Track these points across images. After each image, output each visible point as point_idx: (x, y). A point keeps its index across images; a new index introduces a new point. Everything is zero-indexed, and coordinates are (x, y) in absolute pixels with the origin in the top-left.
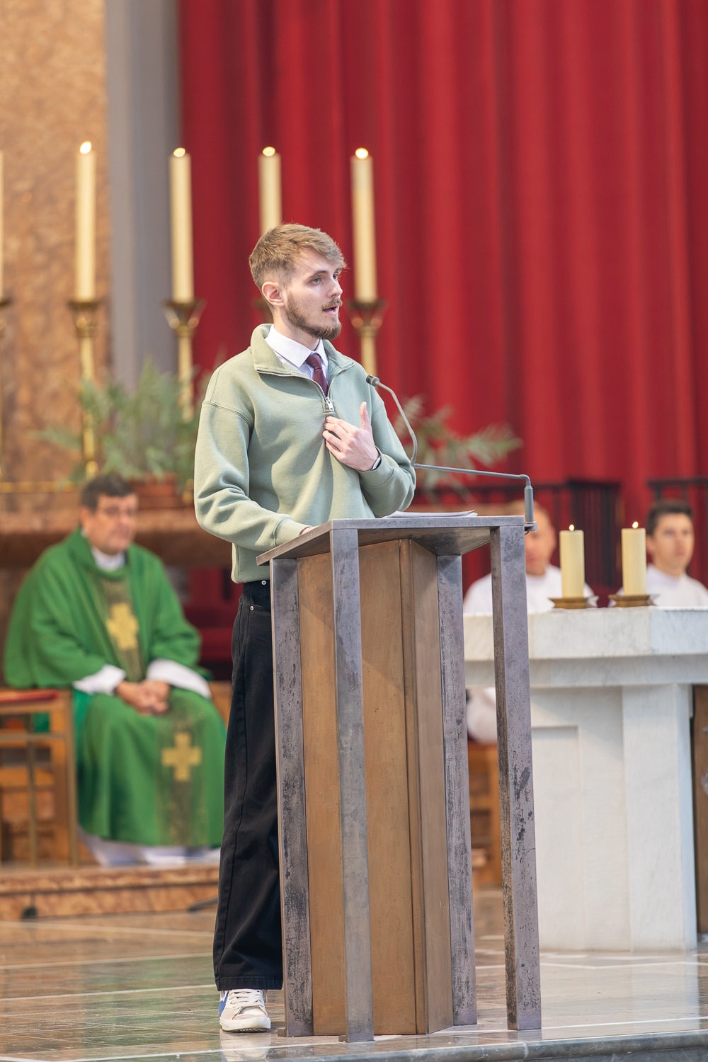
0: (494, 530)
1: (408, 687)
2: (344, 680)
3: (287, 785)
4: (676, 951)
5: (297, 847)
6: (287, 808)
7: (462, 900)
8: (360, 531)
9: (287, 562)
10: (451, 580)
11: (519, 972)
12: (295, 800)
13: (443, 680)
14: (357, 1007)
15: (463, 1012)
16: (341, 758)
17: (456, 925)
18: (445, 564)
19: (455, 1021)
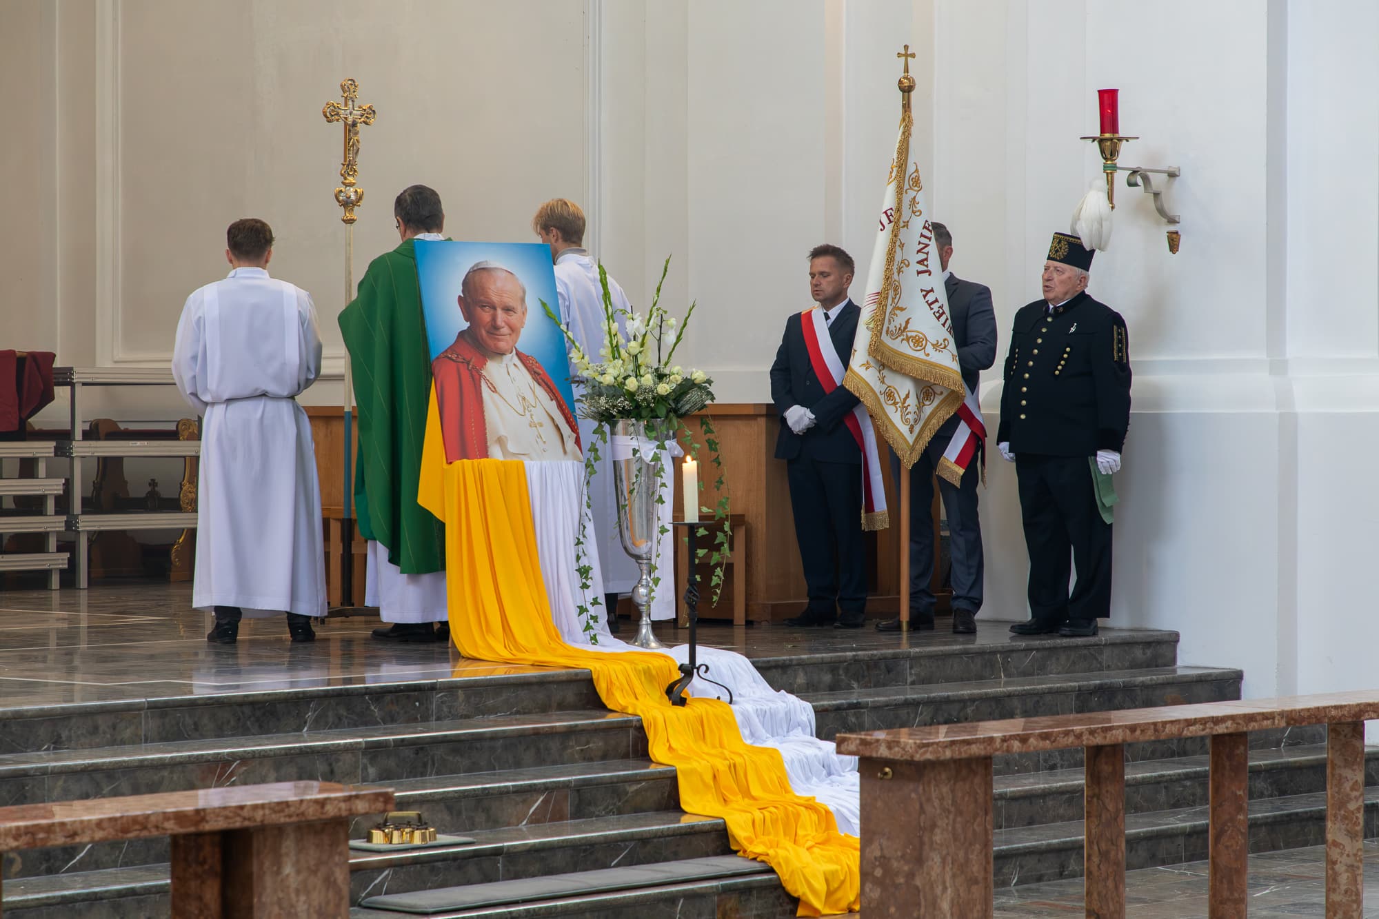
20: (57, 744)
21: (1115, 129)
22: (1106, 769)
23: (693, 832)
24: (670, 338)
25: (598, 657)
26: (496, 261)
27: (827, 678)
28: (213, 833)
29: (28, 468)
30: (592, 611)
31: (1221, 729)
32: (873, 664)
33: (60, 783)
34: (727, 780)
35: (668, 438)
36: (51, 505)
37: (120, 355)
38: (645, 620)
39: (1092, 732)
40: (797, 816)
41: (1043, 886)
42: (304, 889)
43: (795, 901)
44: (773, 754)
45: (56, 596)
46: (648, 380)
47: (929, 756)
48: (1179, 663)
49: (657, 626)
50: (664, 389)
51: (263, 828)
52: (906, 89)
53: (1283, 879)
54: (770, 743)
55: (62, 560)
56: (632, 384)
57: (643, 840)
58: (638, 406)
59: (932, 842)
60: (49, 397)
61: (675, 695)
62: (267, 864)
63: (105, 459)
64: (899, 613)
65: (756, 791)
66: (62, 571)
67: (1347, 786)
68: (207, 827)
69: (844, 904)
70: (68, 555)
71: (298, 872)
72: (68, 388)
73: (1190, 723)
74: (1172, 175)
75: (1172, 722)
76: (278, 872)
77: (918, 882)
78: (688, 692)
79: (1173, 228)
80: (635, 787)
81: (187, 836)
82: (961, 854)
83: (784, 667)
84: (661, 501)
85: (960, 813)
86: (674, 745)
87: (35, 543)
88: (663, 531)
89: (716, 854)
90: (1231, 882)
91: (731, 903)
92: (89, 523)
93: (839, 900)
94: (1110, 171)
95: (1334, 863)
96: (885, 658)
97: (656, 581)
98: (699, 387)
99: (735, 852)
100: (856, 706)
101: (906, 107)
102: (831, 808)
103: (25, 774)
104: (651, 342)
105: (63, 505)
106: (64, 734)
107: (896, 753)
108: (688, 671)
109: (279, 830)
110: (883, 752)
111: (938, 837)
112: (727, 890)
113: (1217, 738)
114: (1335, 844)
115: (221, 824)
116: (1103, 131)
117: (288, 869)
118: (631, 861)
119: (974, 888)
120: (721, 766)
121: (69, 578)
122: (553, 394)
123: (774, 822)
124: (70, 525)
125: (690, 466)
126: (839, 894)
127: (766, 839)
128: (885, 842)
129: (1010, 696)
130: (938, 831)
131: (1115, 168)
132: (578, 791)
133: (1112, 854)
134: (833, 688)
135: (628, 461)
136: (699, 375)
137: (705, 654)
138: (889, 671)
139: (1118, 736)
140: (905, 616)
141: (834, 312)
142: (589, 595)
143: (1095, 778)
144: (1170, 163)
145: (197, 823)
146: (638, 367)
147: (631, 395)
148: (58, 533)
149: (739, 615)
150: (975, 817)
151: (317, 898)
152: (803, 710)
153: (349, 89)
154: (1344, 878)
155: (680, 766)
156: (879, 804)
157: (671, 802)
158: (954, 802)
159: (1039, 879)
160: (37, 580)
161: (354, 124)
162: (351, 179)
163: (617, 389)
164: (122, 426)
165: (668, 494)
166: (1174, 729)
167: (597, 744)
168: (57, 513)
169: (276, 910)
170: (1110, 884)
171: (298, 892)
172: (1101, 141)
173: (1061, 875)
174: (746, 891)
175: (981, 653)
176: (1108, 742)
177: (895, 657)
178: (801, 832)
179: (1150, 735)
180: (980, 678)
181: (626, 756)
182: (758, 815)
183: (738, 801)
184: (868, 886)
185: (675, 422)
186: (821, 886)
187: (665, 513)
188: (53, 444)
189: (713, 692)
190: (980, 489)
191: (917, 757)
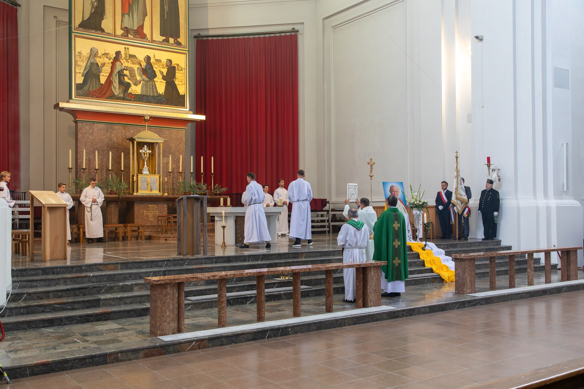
0: (203, 197)
1: (193, 215)
2: (185, 215)
3: (178, 226)
4: (232, 246)
5: (179, 233)
6: (178, 229)
7: (199, 240)
8: (187, 197)
9: (179, 201)
10: (199, 203)
11: (205, 248)
12: (179, 228)
13: (198, 214)
14: (185, 252)
15: (199, 253)
16: (184, 223)
17: (198, 243)
18: (198, 201)
19: (198, 254)
20: (334, 255)
21: (490, 163)
22: (493, 260)
23: (427, 269)
24: (421, 196)
25: (411, 243)
26: (395, 185)
27: (446, 247)
28: (361, 267)
29: (322, 216)
30: (410, 236)
31: (511, 254)
32: (453, 244)
33: (335, 261)
34: (432, 262)
35: (421, 211)
36: (326, 221)
37: (335, 199)
38: (418, 238)
39: (490, 254)
40: (443, 267)
41: (481, 278)
42: (375, 276)
43: (443, 280)
44: (439, 258)
45: (327, 234)
46: (418, 202)
47: (465, 258)
48: (501, 245)
49: (419, 239)
50: (420, 203)
51: (369, 267)
52: (457, 158)
53: (520, 278)
54: (438, 256)
55: (328, 229)
56: (416, 203)
57: (420, 270)
58: (416, 206)
59: (466, 271)
60: (326, 205)
61: (423, 249)
62: (369, 272)
63: (333, 214)
64: (456, 237)
65: (436, 263)
66: (328, 231)
67: (531, 263)
68: (361, 266)
69: (451, 280)
70: (329, 228)
71: (374, 273)
72: (329, 204)
73: (506, 253)
74: (499, 170)
75: (503, 253)
76: (371, 273)
77: (464, 277)
78: (425, 248)
79: (499, 178)
80: (418, 262)
81: (358, 268)
82: (470, 273)
83: (440, 245)
84: (420, 220)
85: (470, 266)
86: (424, 256)
87: (324, 227)
88: (421, 224)
89: (431, 273)
90: (512, 278)
91: (434, 280)
92: (332, 224)
93: (450, 280)
94: (489, 169)
95: (529, 275)
96: (455, 244)
97: (420, 232)
98: (426, 203)
99: (434, 272)
100: (451, 251)
101: (457, 160)
102: (448, 266)
103: (330, 259)
104: (418, 196)
105: (328, 221)
106: (335, 254)
107: (460, 257)
108: (425, 245)
109: (371, 267)
110: (458, 257)
111: (467, 270)
112: (433, 278)
113: (510, 256)
114: (529, 272)
115: (363, 266)
116: (488, 163)
117: (372, 273)
118: (418, 273)
119: (473, 278)
120: (431, 260)
121: (329, 232)
122: (404, 205)
123: (440, 268)
124: (329, 224)
125: (425, 215)
126: (450, 279)
127: (438, 270)
128: (459, 271)
129: (475, 249)
130: (467, 269)
131: (490, 169)
132: (410, 263)
133: (494, 273)
134: (447, 248)
135: (415, 214)
136: (426, 201)
137: (428, 243)
138: (456, 246)
139: (495, 255)
140: (457, 237)
141: (445, 191)
142: (409, 234)
143: (491, 262)
144: (499, 168)
145: (360, 266)
146: (416, 200)
147: (415, 204)
148: (327, 225)
149: (431, 238)
150: (473, 267)
151: (376, 277)
152: (443, 251)
153: (371, 160)
154: (530, 277)
155: (425, 260)
156: (458, 265)
157: (424, 265)
158: (469, 265)
159: (481, 277)
160: (324, 232)
161: (372, 165)
162: (371, 173)
163: (413, 203)
164: (336, 210)
165: (421, 219)
166: (503, 254)
167: (412, 256)
168: (327, 222)
169: (370, 278)
170: (493, 278)
171: (374, 276)
172: (487, 165)
173: (484, 277)
174: (436, 278)
175: (470, 243)
176: (493, 256)
177: (457, 244)
178: (444, 270)
179: (499, 255)
180: (470, 247)
181: (416, 258)
182: (437, 267)
183: (434, 265)
184: (456, 277)
185: (422, 208)
186: (447, 278)
187: (421, 222)
188: (327, 212)
189: (429, 249)
190: (469, 218)
191: (464, 258)
